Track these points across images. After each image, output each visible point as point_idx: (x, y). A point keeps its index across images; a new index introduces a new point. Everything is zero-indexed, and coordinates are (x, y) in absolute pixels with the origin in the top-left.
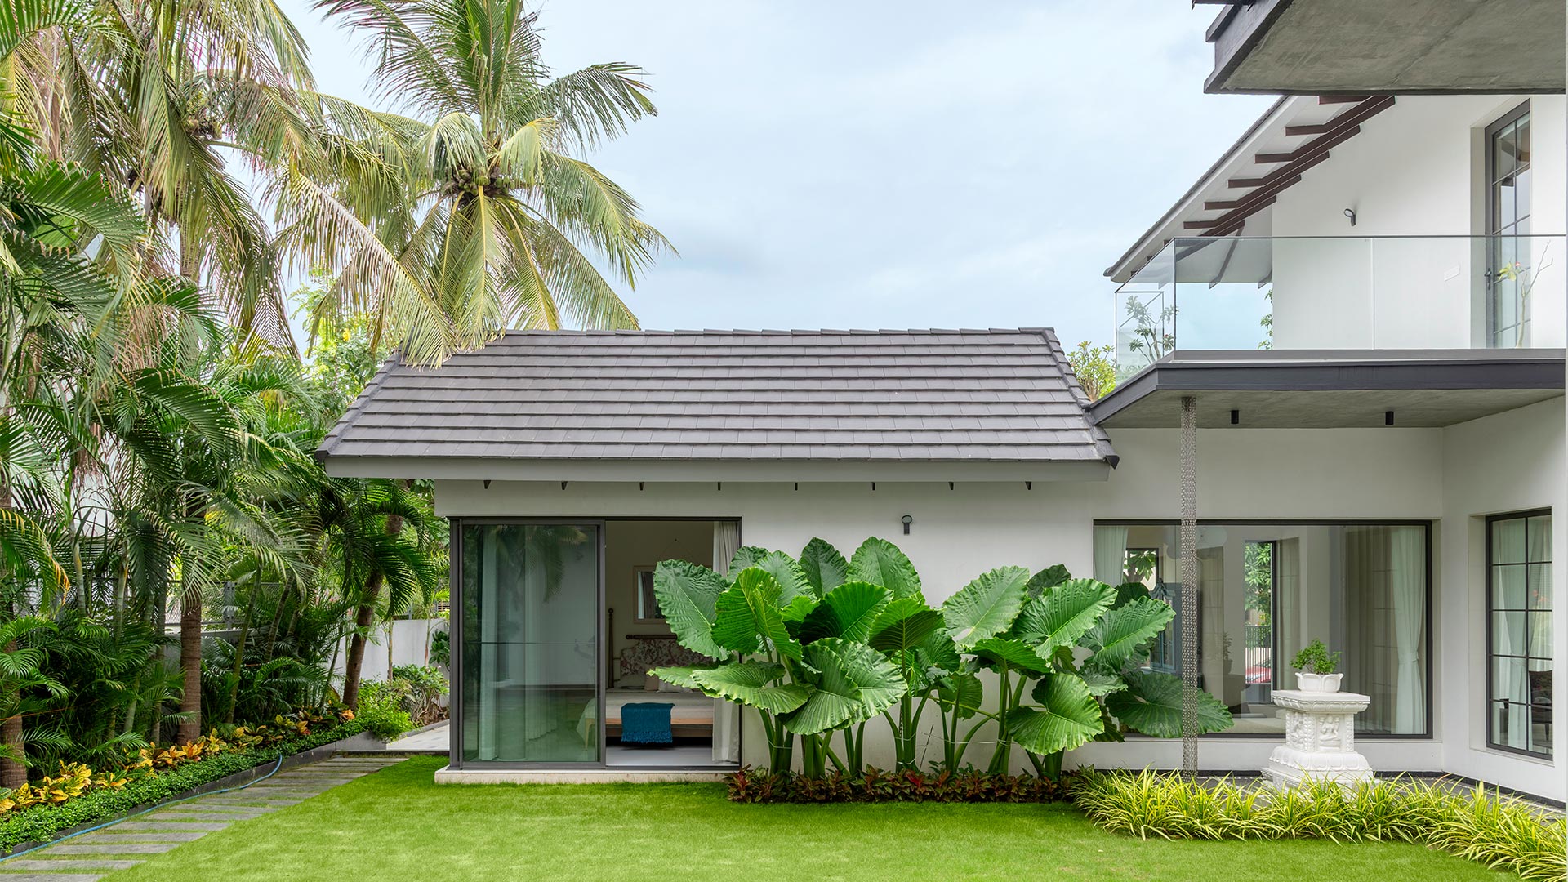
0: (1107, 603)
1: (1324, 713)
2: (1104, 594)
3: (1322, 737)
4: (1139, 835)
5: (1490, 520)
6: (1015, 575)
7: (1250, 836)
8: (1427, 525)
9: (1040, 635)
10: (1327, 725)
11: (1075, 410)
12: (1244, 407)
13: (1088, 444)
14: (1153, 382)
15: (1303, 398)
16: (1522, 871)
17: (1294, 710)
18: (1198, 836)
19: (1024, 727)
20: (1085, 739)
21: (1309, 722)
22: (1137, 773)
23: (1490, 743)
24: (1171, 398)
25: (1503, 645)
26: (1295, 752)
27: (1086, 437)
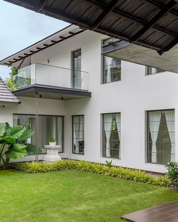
0: (24, 130)
1: (54, 149)
2: (23, 128)
3: (54, 153)
4: (34, 173)
5: (73, 116)
6: (3, 125)
7: (51, 171)
8: (63, 117)
9: (9, 136)
10: (55, 151)
11: (9, 92)
12: (42, 95)
13: (14, 99)
14: (33, 89)
15: (54, 94)
16: (91, 171)
17: (49, 149)
18: (43, 172)
19: (9, 155)
20: (24, 156)
21: (52, 151)
22: (32, 161)
23: (73, 153)
24: (35, 92)
25: (75, 137)
26: (49, 156)
27: (13, 97)
